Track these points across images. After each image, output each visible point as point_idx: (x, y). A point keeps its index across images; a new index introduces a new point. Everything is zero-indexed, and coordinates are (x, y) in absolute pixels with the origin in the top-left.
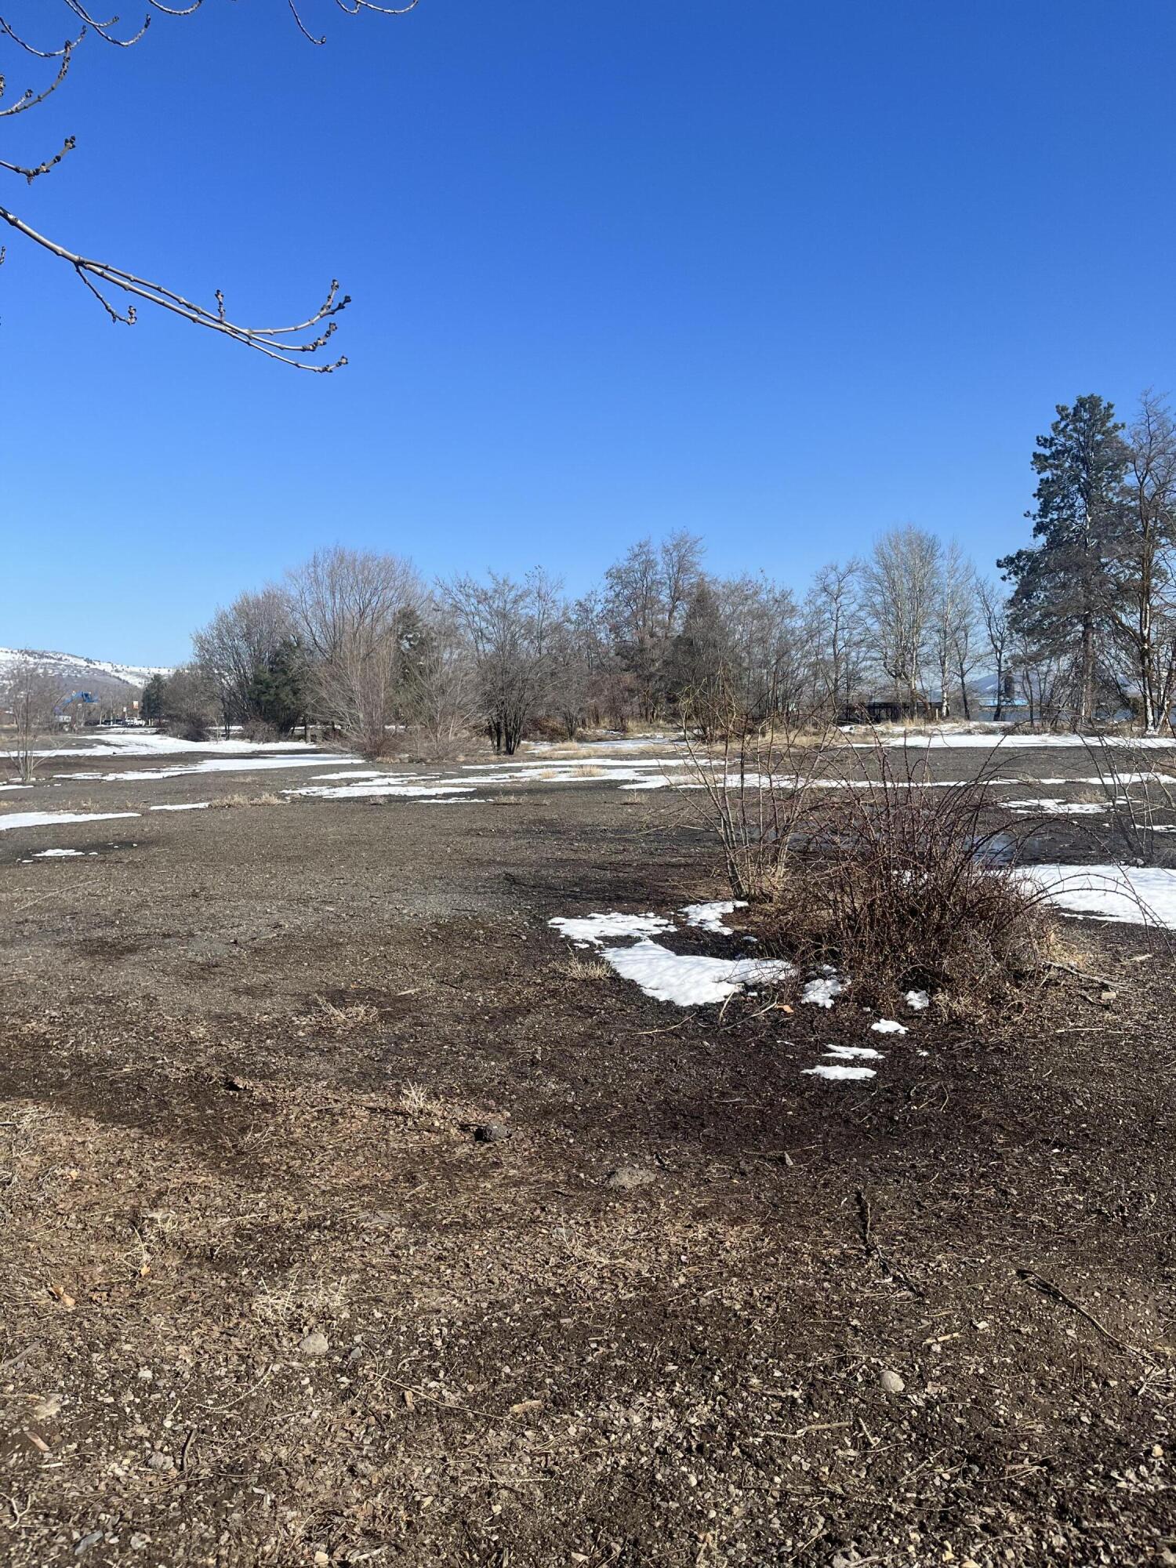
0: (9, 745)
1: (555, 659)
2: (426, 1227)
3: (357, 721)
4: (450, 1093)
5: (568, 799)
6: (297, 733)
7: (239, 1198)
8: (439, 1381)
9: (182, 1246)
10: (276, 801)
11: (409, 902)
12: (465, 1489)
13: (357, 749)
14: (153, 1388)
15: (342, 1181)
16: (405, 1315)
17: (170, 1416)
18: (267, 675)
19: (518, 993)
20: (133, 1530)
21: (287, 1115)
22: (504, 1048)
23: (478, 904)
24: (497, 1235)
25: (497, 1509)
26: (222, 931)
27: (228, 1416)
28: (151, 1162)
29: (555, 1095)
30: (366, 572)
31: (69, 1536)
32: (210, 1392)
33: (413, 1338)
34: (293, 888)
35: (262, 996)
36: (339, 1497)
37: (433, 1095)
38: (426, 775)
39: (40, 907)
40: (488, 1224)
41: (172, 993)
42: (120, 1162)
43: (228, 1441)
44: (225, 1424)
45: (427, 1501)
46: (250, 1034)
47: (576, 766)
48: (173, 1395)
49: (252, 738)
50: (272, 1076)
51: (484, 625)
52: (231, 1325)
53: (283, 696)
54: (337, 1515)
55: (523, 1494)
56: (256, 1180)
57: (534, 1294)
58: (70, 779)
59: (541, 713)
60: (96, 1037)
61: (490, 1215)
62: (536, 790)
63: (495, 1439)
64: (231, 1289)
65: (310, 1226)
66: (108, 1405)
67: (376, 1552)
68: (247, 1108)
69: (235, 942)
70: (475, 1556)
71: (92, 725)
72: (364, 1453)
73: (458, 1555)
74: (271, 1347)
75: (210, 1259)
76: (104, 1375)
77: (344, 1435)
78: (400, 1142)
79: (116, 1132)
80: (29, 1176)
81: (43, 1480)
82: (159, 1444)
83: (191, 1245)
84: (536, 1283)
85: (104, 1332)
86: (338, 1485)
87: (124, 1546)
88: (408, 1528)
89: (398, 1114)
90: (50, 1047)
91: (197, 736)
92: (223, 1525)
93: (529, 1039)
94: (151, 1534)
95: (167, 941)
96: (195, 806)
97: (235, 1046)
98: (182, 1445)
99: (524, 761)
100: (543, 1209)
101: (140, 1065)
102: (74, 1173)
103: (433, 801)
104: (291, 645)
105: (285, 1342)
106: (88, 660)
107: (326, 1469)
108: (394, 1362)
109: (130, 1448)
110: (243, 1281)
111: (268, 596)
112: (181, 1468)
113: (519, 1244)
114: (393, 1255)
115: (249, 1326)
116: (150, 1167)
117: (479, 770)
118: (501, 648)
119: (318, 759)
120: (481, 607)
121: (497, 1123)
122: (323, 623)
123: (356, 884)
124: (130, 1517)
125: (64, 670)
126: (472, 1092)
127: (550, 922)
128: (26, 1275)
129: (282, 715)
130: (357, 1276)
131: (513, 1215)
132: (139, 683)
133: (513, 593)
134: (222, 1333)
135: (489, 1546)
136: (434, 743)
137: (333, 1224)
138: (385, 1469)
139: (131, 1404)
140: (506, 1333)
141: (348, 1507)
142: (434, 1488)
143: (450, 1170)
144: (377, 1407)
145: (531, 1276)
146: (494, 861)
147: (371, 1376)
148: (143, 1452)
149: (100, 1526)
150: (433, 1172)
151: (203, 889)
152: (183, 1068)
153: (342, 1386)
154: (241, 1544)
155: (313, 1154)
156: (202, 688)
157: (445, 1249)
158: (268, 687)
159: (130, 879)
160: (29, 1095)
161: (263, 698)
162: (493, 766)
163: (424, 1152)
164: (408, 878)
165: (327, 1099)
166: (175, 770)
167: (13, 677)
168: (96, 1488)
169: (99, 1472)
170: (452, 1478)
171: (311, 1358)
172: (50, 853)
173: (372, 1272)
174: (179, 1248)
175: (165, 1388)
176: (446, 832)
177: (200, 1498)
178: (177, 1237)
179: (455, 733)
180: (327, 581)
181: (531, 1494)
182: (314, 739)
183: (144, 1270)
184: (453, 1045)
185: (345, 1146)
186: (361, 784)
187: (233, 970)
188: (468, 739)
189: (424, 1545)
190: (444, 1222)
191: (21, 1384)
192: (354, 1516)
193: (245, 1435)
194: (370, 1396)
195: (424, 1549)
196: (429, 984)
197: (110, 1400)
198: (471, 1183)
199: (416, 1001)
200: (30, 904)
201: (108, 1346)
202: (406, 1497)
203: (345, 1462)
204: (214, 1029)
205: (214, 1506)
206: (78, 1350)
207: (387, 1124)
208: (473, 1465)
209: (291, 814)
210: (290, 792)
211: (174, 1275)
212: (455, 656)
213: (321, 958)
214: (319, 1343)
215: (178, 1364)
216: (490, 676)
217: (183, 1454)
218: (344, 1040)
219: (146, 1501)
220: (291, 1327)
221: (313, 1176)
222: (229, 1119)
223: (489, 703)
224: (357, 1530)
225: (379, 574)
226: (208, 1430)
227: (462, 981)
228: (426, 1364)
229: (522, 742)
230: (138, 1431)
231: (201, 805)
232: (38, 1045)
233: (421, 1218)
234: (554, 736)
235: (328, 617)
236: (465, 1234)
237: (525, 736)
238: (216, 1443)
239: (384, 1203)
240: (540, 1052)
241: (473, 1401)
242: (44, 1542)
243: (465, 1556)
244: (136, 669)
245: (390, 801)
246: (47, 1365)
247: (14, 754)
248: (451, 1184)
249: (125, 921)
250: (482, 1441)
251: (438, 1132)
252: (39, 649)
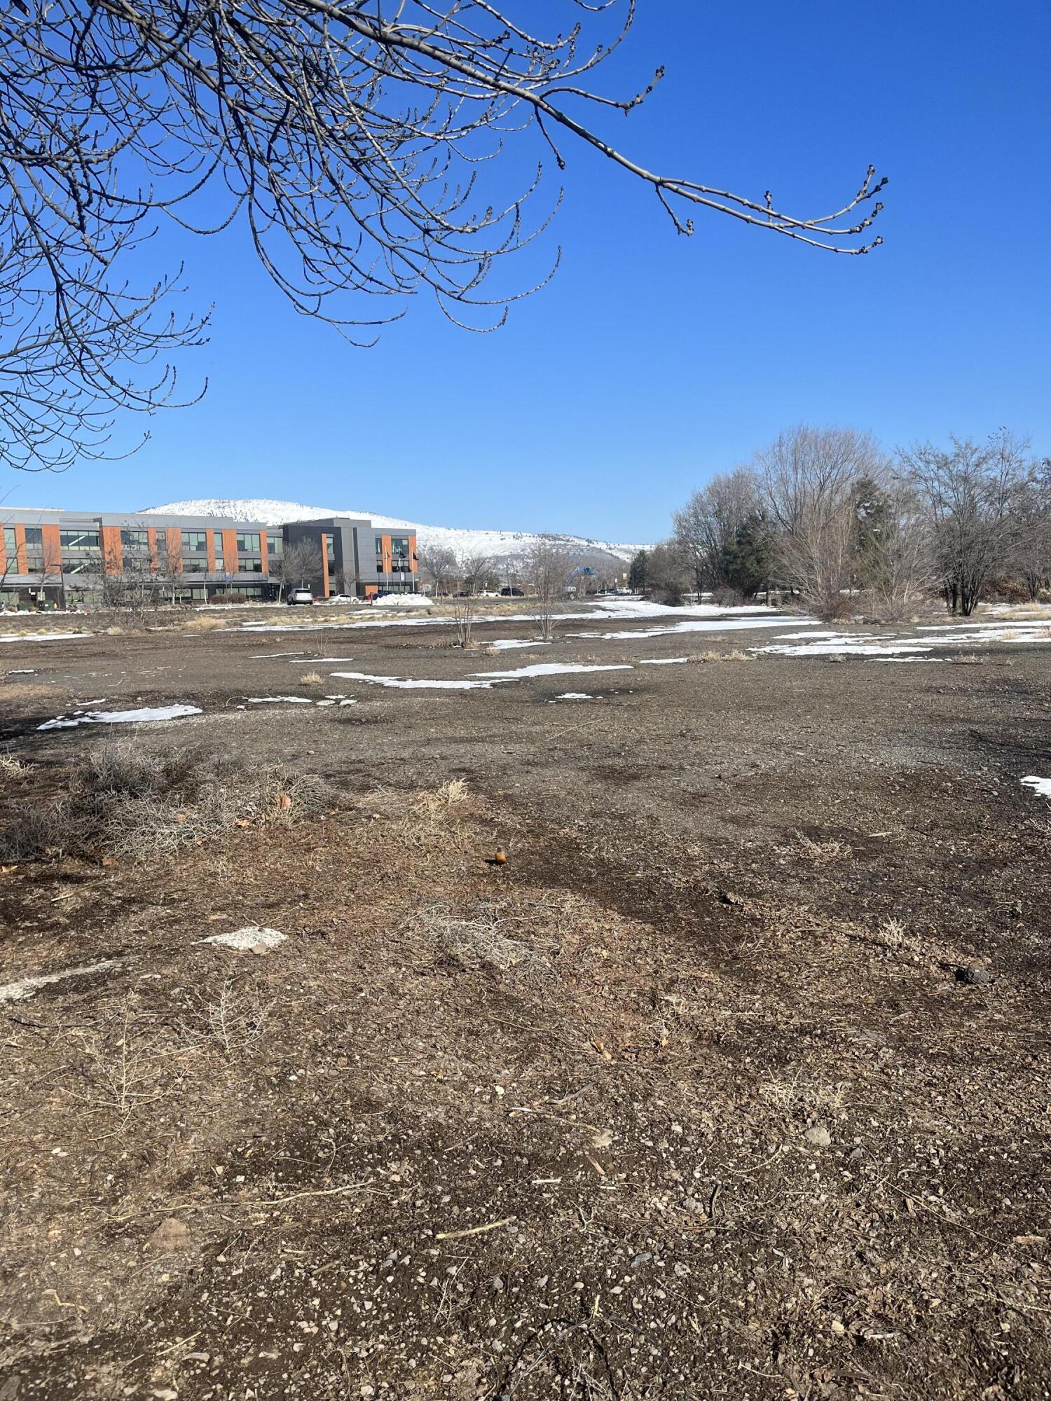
0: (532, 610)
1: (1019, 520)
2: (913, 1052)
3: (815, 585)
4: (926, 932)
5: (1033, 660)
6: (759, 597)
7: (738, 996)
8: (939, 1197)
9: (692, 1027)
10: (744, 657)
11: (874, 752)
12: (972, 1300)
13: (816, 612)
14: (683, 1142)
15: (828, 997)
16: (901, 1129)
17: (698, 1169)
18: (735, 547)
19: (993, 846)
20: (677, 1260)
21: (774, 931)
22: (980, 898)
23: (944, 758)
24: (987, 1073)
25: (1006, 1327)
26: (707, 767)
27: (747, 1181)
28: (663, 954)
29: (1039, 949)
30: (827, 447)
31: (626, 1251)
32: (731, 1156)
33: (911, 1153)
34: (765, 733)
35: (745, 825)
36: (850, 1277)
37: (910, 932)
38: (880, 635)
39: (564, 738)
40: (977, 1062)
41: (671, 816)
42: (639, 950)
43: (748, 1202)
44: (745, 1187)
45: (936, 1302)
46: (737, 857)
47: (1041, 627)
48: (700, 1151)
49: (720, 603)
50: (759, 895)
51: (942, 489)
52: (743, 1103)
53: (748, 565)
54: (850, 1292)
55: (1031, 1320)
56: (751, 983)
57: (1032, 1138)
58: (577, 638)
59: (1002, 574)
60: (614, 845)
61: (977, 1053)
62: (997, 650)
63: (1001, 1263)
64: (736, 1072)
65: (802, 1031)
66: (649, 1148)
67: (889, 1336)
68: (739, 920)
69: (720, 777)
70: (985, 1364)
71: (591, 594)
72: (871, 1243)
73: (967, 1359)
74: (779, 1129)
75: (717, 1043)
76: (644, 1122)
77: (851, 1223)
78: (881, 970)
79: (634, 925)
80: (572, 950)
81: (601, 1197)
82: (691, 1190)
83: (700, 1028)
84: (1034, 1127)
85: (641, 1087)
86: (848, 1266)
87: (670, 1271)
88: (917, 1321)
89: (877, 944)
90: (580, 850)
91: (674, 602)
92: (749, 1274)
93: (1007, 891)
94: (690, 1266)
95: (663, 772)
96: (676, 660)
97: (726, 866)
98: (709, 1195)
99: (981, 622)
100: (1035, 1058)
101: (648, 873)
102: (605, 953)
103: (890, 660)
104: (757, 518)
105: (791, 1128)
106: (588, 541)
107: (836, 1248)
108: (894, 1170)
109: (667, 1188)
110: (747, 1067)
111: (737, 477)
112: (710, 1216)
113: (1012, 1087)
114: (882, 1071)
115: (758, 1107)
116: (664, 958)
117: (934, 632)
118: (959, 512)
119: (778, 621)
120: (941, 472)
121: (979, 966)
122: (786, 496)
123: (822, 733)
124: (672, 1247)
125: (570, 550)
126: (950, 934)
127: (1022, 780)
128: (575, 1028)
129: (747, 582)
130: (850, 1084)
131: (1002, 1058)
132: (627, 558)
133: (976, 456)
134: (737, 1108)
135: (999, 1359)
136: (889, 605)
137: (823, 1034)
138: (892, 1263)
139: (666, 1150)
140: (1005, 1168)
141: (859, 1289)
142: (941, 1292)
143: (934, 1004)
144: (880, 1206)
145: (1028, 1120)
146: (958, 718)
147: (873, 1177)
148: (678, 1193)
149: (647, 1248)
150: (915, 1003)
151: (689, 730)
152: (684, 880)
153: (846, 1180)
154: (765, 1295)
155: (800, 969)
156: (679, 560)
157: (934, 1077)
158: (736, 557)
159: (629, 719)
160: (566, 885)
161: (731, 567)
162: (948, 627)
163: (904, 983)
164: (871, 730)
165: (809, 922)
166: (657, 631)
167: (535, 556)
168: (643, 1215)
169: (644, 1202)
170: (958, 1287)
171: (817, 1147)
172: (567, 696)
173: (864, 1084)
174: (691, 1029)
175: (693, 1143)
176: (905, 689)
177: (729, 1246)
178: (689, 1019)
179: (910, 595)
180: (791, 459)
181: (1040, 1322)
182: (774, 604)
183: (664, 1042)
184: (927, 888)
185: (829, 967)
186: (819, 643)
187: (719, 801)
188: (923, 601)
189: (934, 1341)
190: (931, 1051)
191: (581, 1115)
192: (865, 1298)
193: (762, 1200)
194: (872, 1194)
195: (934, 1345)
196: (899, 829)
197: (650, 1144)
198: (956, 1019)
199: (888, 843)
200: (556, 735)
201: (645, 1099)
202: (914, 1293)
203: (854, 1247)
204: (707, 850)
205: (741, 1255)
206: (623, 1096)
207: (868, 952)
208: (979, 1280)
209: (759, 669)
210: (755, 649)
211: (687, 1050)
212: (912, 522)
213: (796, 797)
214: (822, 1136)
215: (702, 1125)
216: (948, 539)
217: (711, 1203)
218: (821, 872)
219: (684, 1237)
220: (795, 1116)
221: (801, 988)
222: (724, 927)
223: (946, 567)
224: (869, 1310)
225: (839, 449)
226: (730, 1187)
227: (932, 829)
228: (925, 1178)
229: (979, 604)
230: (674, 1175)
231: (681, 660)
232: (572, 847)
233: (907, 1044)
234: (1014, 597)
235: (791, 492)
236: (953, 1066)
237: (982, 598)
238: (738, 1201)
239: (869, 1023)
240: (1020, 905)
241: (974, 1222)
242: (607, 1250)
243: (974, 1361)
244: (625, 547)
245: (848, 659)
246: (600, 1104)
247: (538, 617)
248: (935, 1017)
249: (630, 753)
250: (986, 1262)
251: (918, 966)
252: (553, 532)
